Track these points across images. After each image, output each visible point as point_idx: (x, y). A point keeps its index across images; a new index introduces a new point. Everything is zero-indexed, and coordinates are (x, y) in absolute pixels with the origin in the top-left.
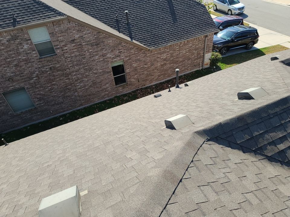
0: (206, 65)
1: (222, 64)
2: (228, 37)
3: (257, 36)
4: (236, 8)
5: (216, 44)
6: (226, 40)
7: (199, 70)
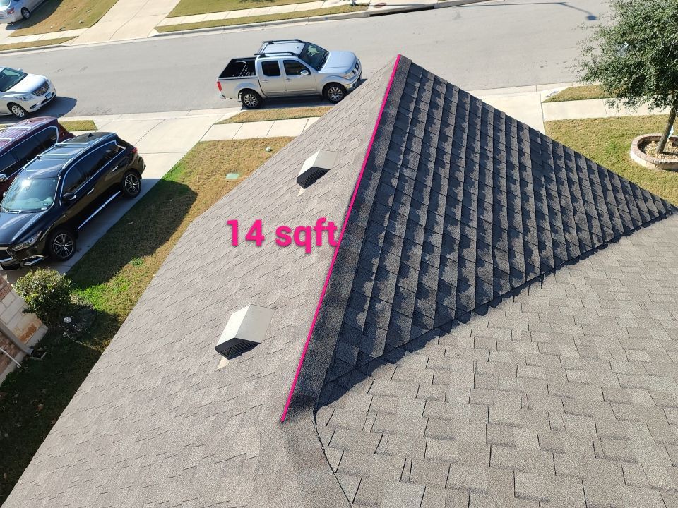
0: (28, 334)
1: (88, 291)
2: (43, 197)
3: (131, 150)
4: (26, 94)
5: (16, 242)
6: (40, 210)
7: (16, 370)
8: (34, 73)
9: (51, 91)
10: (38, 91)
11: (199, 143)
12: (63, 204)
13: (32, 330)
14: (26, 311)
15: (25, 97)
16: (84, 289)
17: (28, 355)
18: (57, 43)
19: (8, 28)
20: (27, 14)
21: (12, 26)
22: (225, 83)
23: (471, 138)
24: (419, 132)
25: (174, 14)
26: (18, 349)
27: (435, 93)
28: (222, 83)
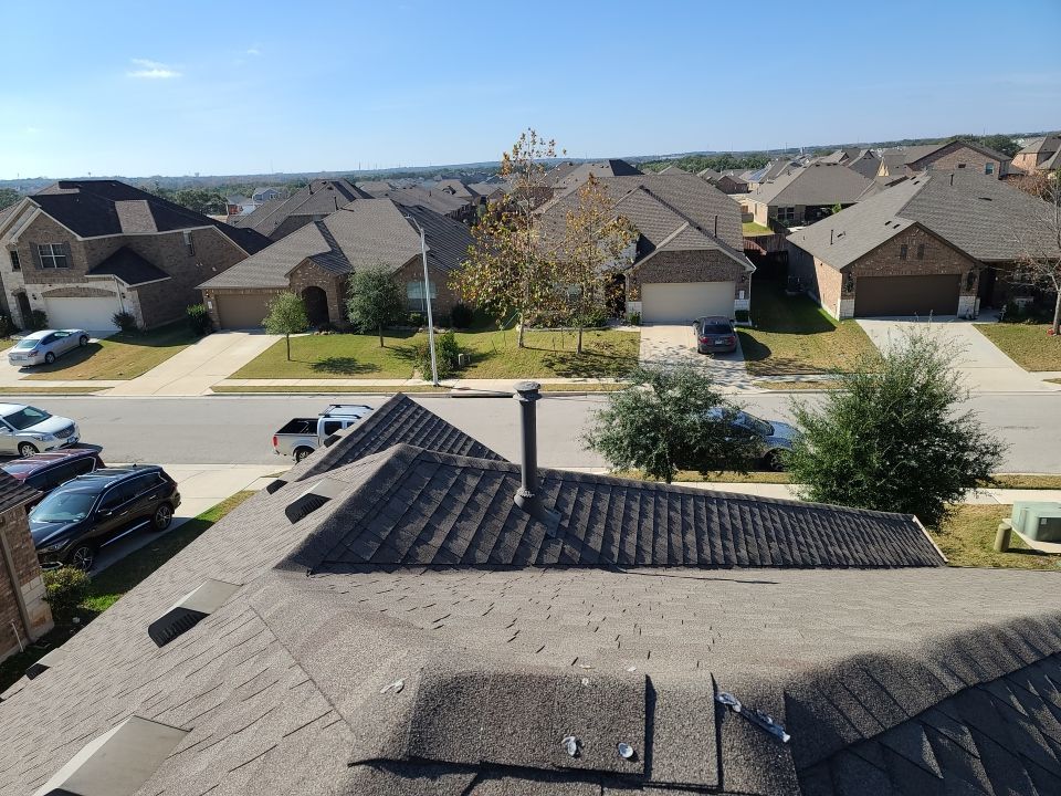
0: (37, 624)
1: (100, 599)
2: (75, 512)
3: (170, 486)
4: (46, 434)
5: (42, 545)
6: (71, 521)
7: (19, 653)
8: (60, 416)
9: (75, 435)
10: (60, 434)
11: (241, 492)
12: (96, 519)
13: (42, 621)
14: (44, 599)
15: (45, 437)
16: (96, 596)
17: (32, 644)
18: (85, 391)
19: (21, 371)
20: (51, 359)
21: (27, 369)
22: (281, 439)
23: (431, 434)
24: (397, 426)
25: (237, 376)
26: (26, 634)
27: (415, 412)
28: (279, 439)
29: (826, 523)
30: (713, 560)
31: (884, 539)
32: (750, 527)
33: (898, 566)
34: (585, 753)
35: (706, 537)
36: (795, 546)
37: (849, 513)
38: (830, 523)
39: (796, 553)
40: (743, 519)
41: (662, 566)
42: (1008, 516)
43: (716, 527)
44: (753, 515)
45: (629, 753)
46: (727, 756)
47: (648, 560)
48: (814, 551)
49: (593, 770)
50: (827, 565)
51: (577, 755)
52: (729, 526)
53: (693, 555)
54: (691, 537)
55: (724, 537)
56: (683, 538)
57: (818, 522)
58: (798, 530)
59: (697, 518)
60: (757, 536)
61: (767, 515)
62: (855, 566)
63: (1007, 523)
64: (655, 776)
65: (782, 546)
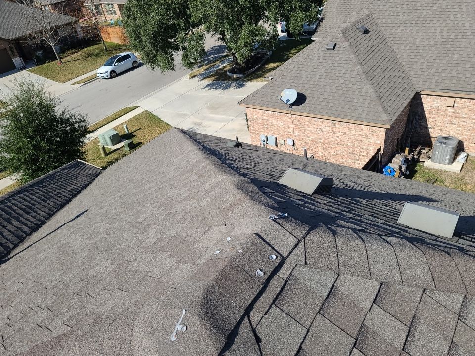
29: (55, 181)
30: (35, 224)
31: (79, 174)
32: (32, 202)
33: (93, 180)
34: (265, 270)
35: (21, 218)
36: (56, 197)
37: (58, 172)
38: (57, 180)
39: (59, 199)
40: (26, 200)
41: (19, 243)
42: (99, 142)
43: (20, 212)
44: (27, 196)
45: (274, 257)
46: (291, 231)
47: (12, 246)
48: (64, 194)
49: (272, 272)
50: (74, 196)
51: (264, 274)
52: (25, 207)
53: (26, 229)
54: (16, 223)
55: (27, 213)
56: (13, 226)
57: (52, 182)
58: (50, 190)
59: (7, 213)
60: (39, 203)
61: (32, 192)
62: (82, 190)
63: (101, 145)
64: (285, 256)
65: (52, 200)
